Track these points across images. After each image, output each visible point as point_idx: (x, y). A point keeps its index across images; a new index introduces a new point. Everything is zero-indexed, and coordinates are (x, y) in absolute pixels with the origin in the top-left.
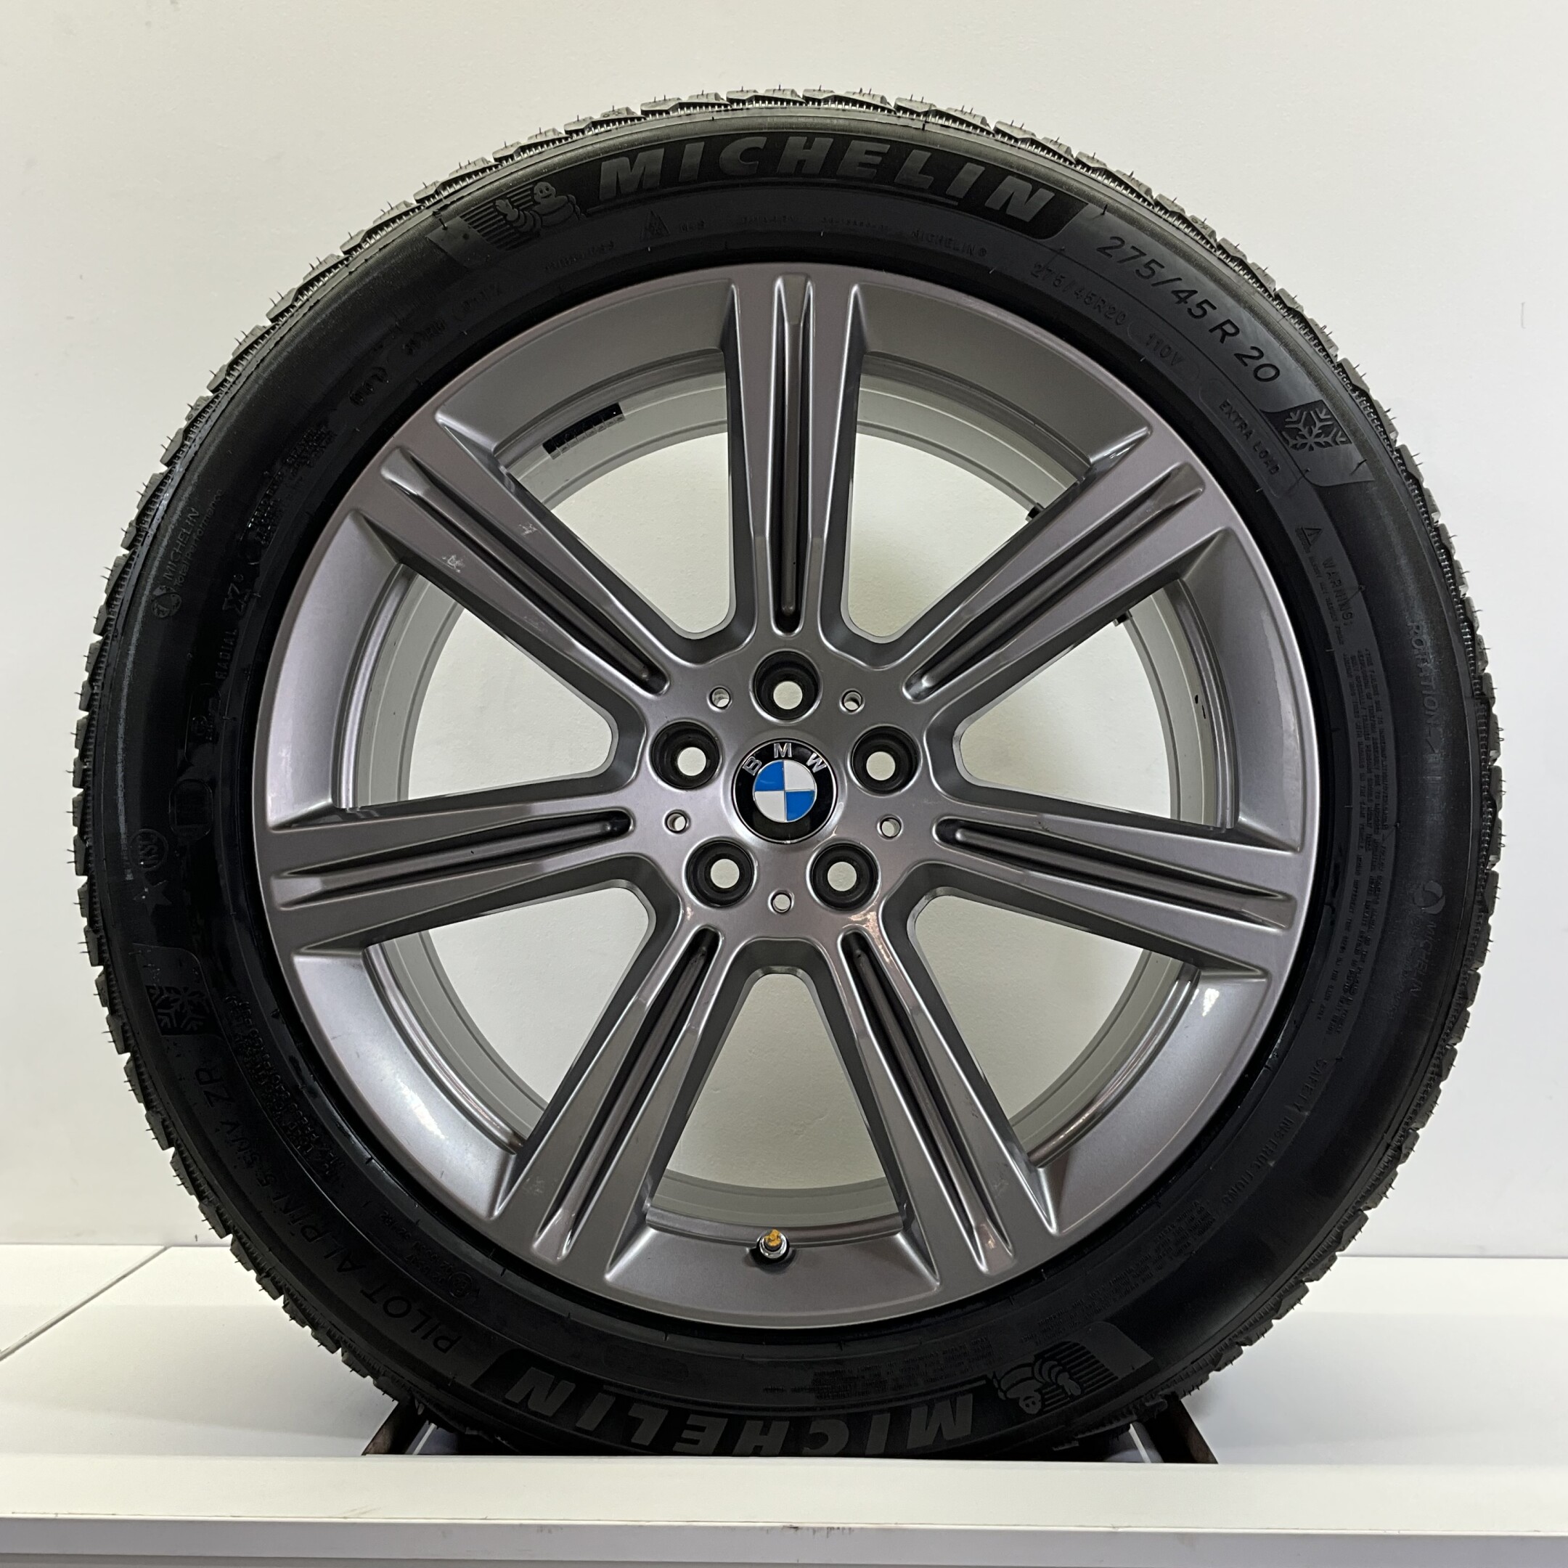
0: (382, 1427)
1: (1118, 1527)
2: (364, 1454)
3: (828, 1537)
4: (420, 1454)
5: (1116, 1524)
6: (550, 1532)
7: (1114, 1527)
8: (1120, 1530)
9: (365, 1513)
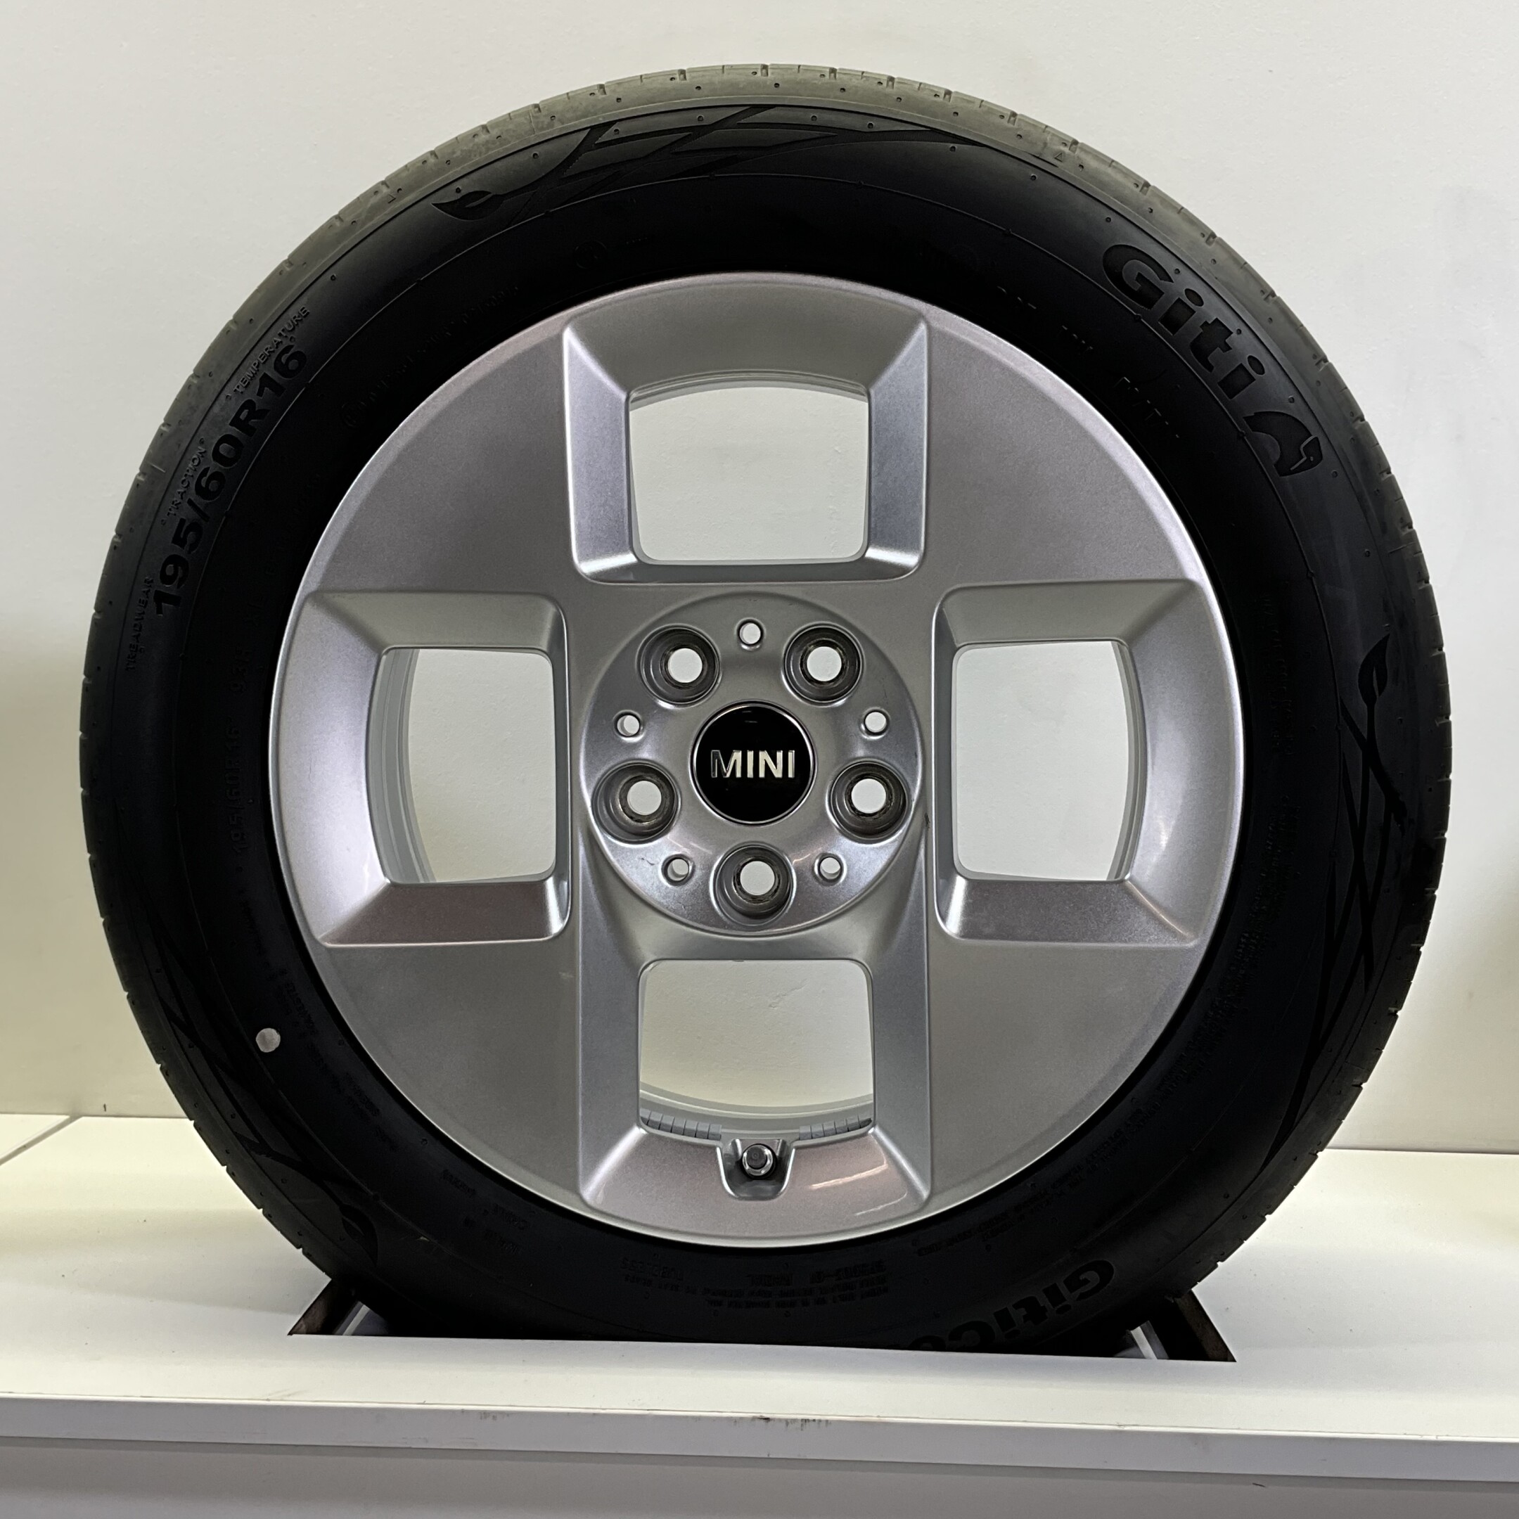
0: (310, 1306)
1: (1125, 1425)
2: (290, 1333)
3: (802, 1430)
4: (354, 1334)
5: (1123, 1423)
6: (494, 1418)
7: (1120, 1426)
8: (1127, 1429)
9: (289, 1395)
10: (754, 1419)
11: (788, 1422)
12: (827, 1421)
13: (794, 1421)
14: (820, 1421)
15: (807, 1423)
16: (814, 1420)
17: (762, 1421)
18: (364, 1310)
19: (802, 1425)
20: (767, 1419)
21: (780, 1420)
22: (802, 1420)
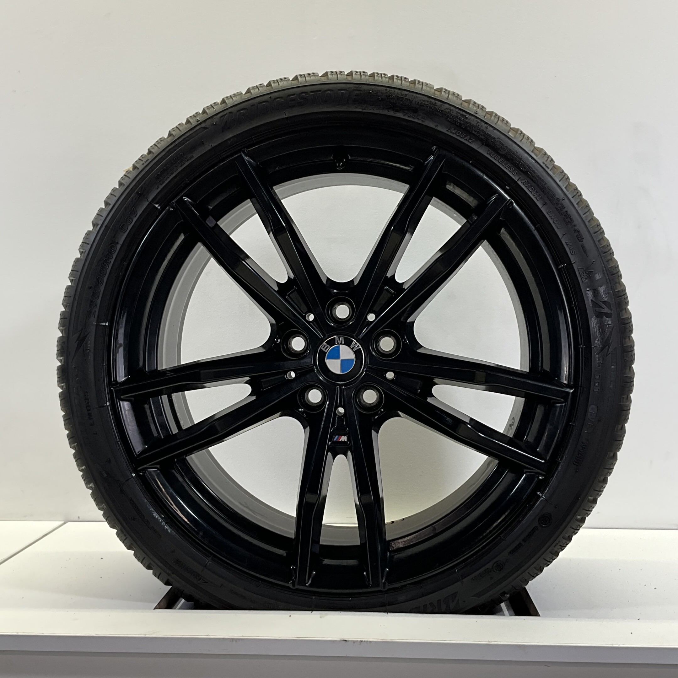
0: (162, 599)
2: (155, 609)
3: (360, 645)
4: (180, 609)
5: (491, 641)
6: (236, 641)
7: (489, 642)
8: (492, 643)
10: (341, 641)
11: (354, 642)
12: (370, 642)
13: (357, 641)
14: (367, 641)
15: (362, 642)
16: (365, 641)
17: (345, 642)
18: (183, 600)
19: (360, 643)
20: (346, 641)
21: (351, 641)
22: (360, 641)
